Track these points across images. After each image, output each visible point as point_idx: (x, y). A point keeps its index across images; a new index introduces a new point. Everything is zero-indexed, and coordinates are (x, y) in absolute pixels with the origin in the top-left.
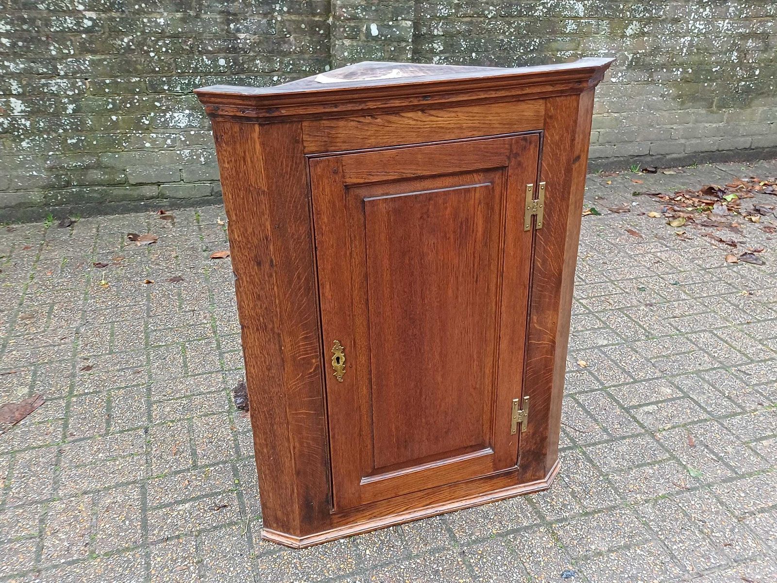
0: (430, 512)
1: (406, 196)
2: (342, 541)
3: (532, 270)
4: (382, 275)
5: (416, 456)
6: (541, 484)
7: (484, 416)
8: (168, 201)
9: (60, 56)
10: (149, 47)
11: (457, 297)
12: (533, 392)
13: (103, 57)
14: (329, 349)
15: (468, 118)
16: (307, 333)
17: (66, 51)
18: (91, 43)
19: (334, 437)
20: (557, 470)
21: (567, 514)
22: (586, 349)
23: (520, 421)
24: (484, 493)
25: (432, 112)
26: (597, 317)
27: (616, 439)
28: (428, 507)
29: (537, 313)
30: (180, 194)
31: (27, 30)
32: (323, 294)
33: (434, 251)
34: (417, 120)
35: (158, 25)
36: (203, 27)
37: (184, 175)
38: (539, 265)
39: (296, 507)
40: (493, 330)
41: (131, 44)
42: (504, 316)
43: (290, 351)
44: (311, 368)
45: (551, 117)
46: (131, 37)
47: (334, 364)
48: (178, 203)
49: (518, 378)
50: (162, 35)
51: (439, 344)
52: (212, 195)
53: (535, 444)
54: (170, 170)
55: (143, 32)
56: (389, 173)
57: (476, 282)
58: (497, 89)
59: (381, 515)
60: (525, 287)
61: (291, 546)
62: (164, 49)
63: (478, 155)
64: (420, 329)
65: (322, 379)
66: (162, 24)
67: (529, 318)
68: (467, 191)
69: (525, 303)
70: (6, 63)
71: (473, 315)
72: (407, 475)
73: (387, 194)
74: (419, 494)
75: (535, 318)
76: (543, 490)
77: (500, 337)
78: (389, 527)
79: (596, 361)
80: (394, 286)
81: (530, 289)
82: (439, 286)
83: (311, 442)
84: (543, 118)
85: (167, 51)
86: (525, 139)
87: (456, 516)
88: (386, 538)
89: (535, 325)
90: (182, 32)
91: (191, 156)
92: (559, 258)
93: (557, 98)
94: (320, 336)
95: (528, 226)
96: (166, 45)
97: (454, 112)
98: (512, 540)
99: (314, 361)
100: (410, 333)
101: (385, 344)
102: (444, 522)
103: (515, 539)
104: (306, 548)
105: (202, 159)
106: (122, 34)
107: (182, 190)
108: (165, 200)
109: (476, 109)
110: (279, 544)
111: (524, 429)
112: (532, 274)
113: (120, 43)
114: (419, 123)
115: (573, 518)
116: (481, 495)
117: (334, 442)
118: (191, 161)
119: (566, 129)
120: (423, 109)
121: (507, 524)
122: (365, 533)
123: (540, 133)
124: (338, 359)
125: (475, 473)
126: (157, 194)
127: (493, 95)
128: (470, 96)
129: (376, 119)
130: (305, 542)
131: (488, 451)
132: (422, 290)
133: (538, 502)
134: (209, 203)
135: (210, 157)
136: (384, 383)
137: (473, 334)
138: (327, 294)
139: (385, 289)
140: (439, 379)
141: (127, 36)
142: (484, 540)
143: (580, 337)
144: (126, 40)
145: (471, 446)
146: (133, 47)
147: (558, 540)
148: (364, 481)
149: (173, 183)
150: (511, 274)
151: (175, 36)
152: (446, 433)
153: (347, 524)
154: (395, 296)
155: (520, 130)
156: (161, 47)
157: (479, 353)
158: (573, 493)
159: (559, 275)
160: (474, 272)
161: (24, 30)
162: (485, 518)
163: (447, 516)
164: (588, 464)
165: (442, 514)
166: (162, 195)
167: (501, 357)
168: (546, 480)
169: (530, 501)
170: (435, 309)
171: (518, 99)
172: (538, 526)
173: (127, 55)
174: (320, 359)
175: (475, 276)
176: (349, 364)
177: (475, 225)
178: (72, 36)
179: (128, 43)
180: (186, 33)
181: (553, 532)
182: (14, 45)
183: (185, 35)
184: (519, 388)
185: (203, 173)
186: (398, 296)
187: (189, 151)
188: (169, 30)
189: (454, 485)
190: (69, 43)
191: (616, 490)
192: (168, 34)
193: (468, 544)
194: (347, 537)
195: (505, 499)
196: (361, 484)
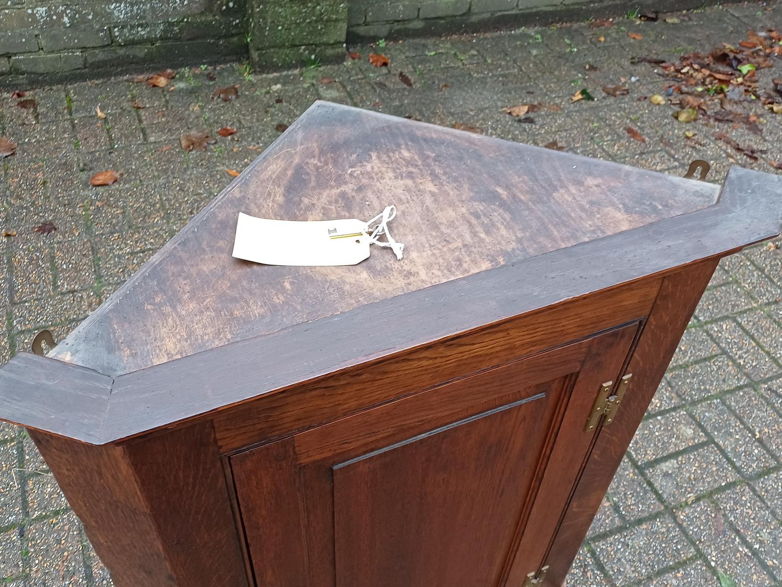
3: (584, 465)
4: (359, 533)
8: (26, 78)
11: (469, 517)
12: (555, 560)
29: (579, 499)
30: (41, 68)
33: (443, 486)
37: (43, 43)
38: (596, 457)
48: (38, 80)
51: (438, 563)
52: (85, 68)
54: (21, 36)
60: (569, 482)
64: (412, 560)
67: (566, 506)
75: (575, 505)
80: (377, 536)
81: (576, 482)
82: (445, 515)
89: (573, 510)
91: (50, 16)
105: (66, 20)
107: (44, 61)
108: (21, 77)
112: (583, 469)
118: (50, 24)
126: (8, 69)
132: (419, 527)
134: (83, 78)
135: (77, 16)
139: (362, 543)
149: (29, 54)
154: (377, 545)
166: (15, 70)
184: (537, 564)
185: (70, 39)
186: (381, 543)
187: (44, 9)
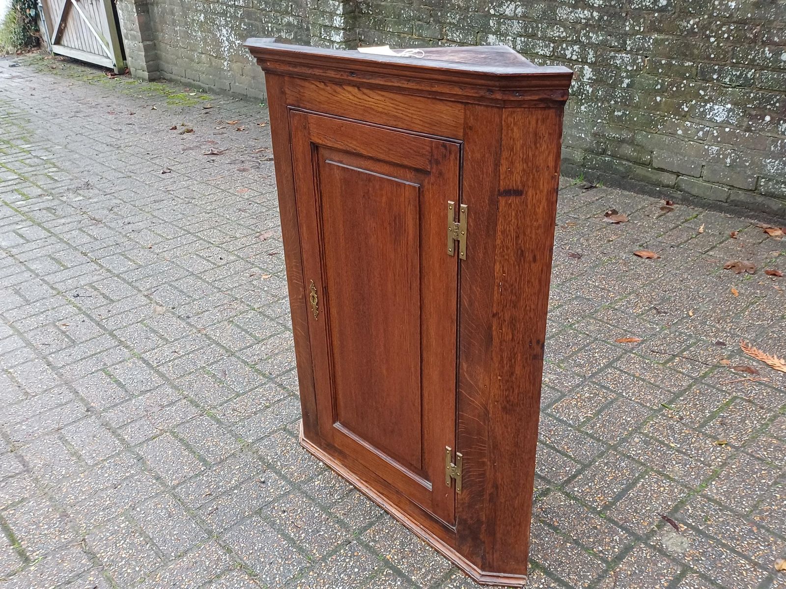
0: (379, 500)
1: (352, 170)
3: (459, 306)
4: (339, 239)
5: (370, 434)
6: (476, 572)
8: (682, 195)
9: (631, 32)
10: (712, 32)
11: (395, 295)
12: (466, 454)
13: (666, 37)
14: (309, 285)
15: (392, 105)
16: (297, 262)
17: (637, 28)
18: (660, 22)
23: (453, 476)
25: (366, 91)
28: (381, 495)
29: (467, 360)
30: (695, 191)
31: (614, 6)
33: (375, 236)
34: (355, 96)
35: (728, 8)
36: (776, 14)
37: (705, 172)
38: (466, 304)
41: (695, 26)
45: (471, 128)
46: (697, 20)
48: (690, 200)
49: (450, 425)
50: (728, 21)
51: (383, 335)
52: (726, 202)
53: (471, 519)
54: (693, 162)
55: (711, 16)
56: (337, 141)
58: (409, 79)
60: (452, 321)
61: (299, 439)
62: (726, 36)
63: (402, 149)
64: (368, 309)
66: (733, 7)
67: (458, 360)
68: (398, 184)
69: (453, 340)
70: (591, 35)
73: (341, 162)
74: (375, 476)
75: (464, 365)
76: (474, 580)
78: (351, 484)
80: (348, 254)
81: (458, 328)
82: (380, 274)
83: (304, 360)
84: (463, 126)
85: (728, 38)
86: (444, 146)
88: (339, 487)
89: (465, 374)
90: (751, 18)
91: (718, 154)
93: (477, 106)
95: (450, 249)
96: (729, 31)
97: (383, 96)
98: (385, 573)
99: (301, 289)
100: (361, 308)
102: (380, 517)
103: (388, 575)
104: (303, 448)
105: (728, 160)
106: (690, 16)
107: (698, 187)
108: (679, 192)
109: (399, 98)
111: (459, 490)
113: (685, 24)
114: (356, 99)
116: (422, 526)
118: (717, 160)
119: (488, 148)
120: (359, 86)
121: (405, 564)
122: (337, 473)
123: (460, 144)
124: (313, 298)
126: (673, 184)
127: (405, 85)
128: (385, 81)
129: (327, 86)
130: (304, 444)
131: (428, 485)
132: (368, 271)
134: (721, 209)
135: (738, 160)
140: (385, 372)
141: (694, 18)
142: (373, 552)
144: (691, 22)
146: (696, 30)
148: (338, 426)
149: (692, 178)
151: (743, 22)
152: (392, 432)
155: (440, 133)
156: (724, 32)
160: (408, 275)
161: (611, 6)
163: (388, 517)
165: (387, 512)
166: (677, 186)
168: (484, 573)
169: (450, 574)
170: (378, 296)
171: (435, 97)
173: (688, 38)
174: (304, 291)
176: (320, 308)
177: (406, 225)
178: (646, 14)
179: (692, 28)
180: (755, 19)
182: (601, 18)
183: (753, 22)
184: (452, 437)
185: (725, 176)
186: (350, 265)
187: (717, 148)
188: (738, 15)
190: (642, 20)
192: (735, 19)
193: (361, 543)
194: (326, 464)
195: (438, 552)
196: (334, 425)
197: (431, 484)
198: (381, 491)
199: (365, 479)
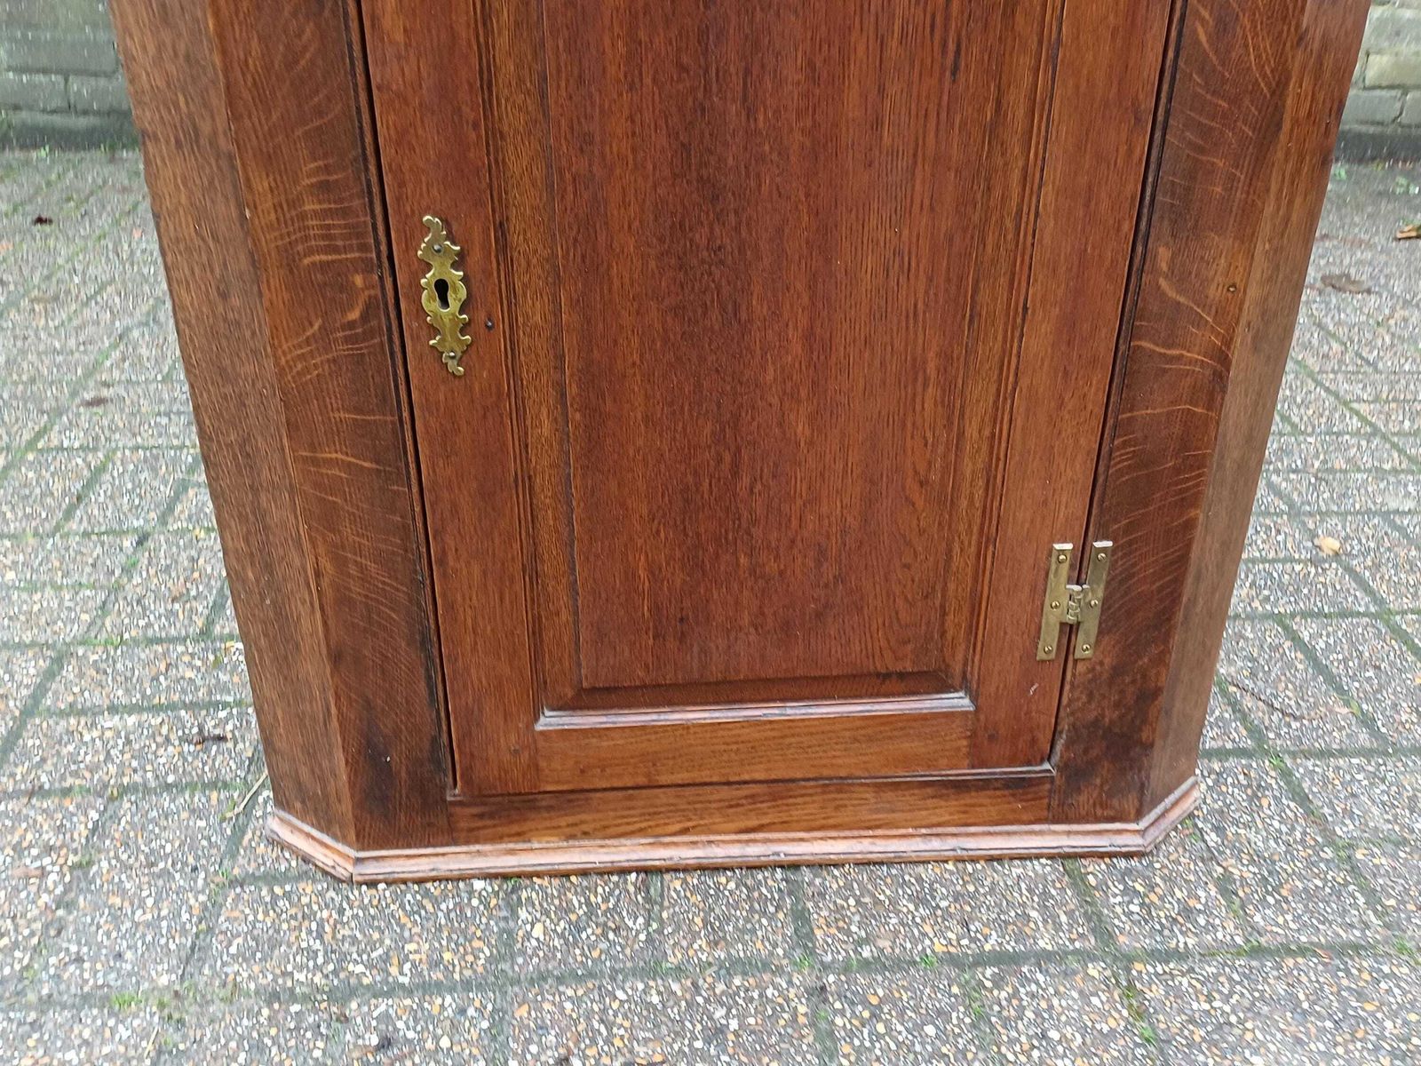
0: (754, 851)
2: (478, 885)
3: (1171, 54)
5: (715, 673)
6: (1125, 837)
7: (952, 586)
11: (877, 124)
12: (1128, 529)
14: (410, 244)
16: (327, 169)
19: (442, 561)
20: (1187, 805)
21: (1191, 942)
22: (1347, 513)
23: (1071, 619)
24: (934, 827)
26: (1394, 446)
27: (1399, 751)
28: (752, 836)
29: (1174, 236)
32: (373, 18)
38: (1203, 38)
39: (340, 758)
40: (1004, 281)
42: (1048, 226)
43: (270, 227)
44: (351, 308)
47: (430, 302)
49: (1077, 472)
51: (806, 300)
53: (1117, 705)
57: (954, 72)
59: (606, 832)
60: (1138, 120)
61: (332, 871)
64: (737, 229)
65: (392, 354)
67: (1140, 249)
69: (1133, 187)
71: (932, 208)
72: (685, 727)
74: (725, 792)
75: (1163, 255)
76: (1128, 856)
77: (1025, 309)
78: (624, 872)
79: (1372, 545)
80: (642, 35)
81: (1158, 135)
82: (811, 65)
83: (372, 566)
87: (833, 881)
88: (605, 900)
89: (1163, 282)
92: (1284, 19)
94: (376, 189)
98: (988, 984)
99: (359, 280)
100: (701, 237)
101: (609, 267)
102: (794, 889)
103: (998, 982)
104: (372, 884)
110: (306, 859)
111: (1084, 648)
112: (1167, 74)
115: (1208, 954)
116: (924, 831)
117: (444, 575)
121: (986, 931)
122: (553, 874)
124: (442, 287)
125: (906, 761)
130: (371, 869)
131: (958, 701)
132: (747, 72)
133: (1103, 886)
136: (609, 405)
137: (930, 280)
138: (387, 23)
139: (607, 41)
140: (802, 429)
142: (901, 964)
143: (1335, 484)
145: (902, 676)
147: (1140, 1014)
148: (549, 721)
150: (1089, 57)
152: (819, 615)
153: (499, 838)
154: (648, 81)
157: (946, 357)
158: (1225, 885)
159: (1273, 94)
160: (946, 27)
162: (919, 900)
163: (807, 874)
164: (1292, 805)
165: (794, 866)
167: (1024, 382)
168: (1142, 825)
169: (1078, 881)
170: (793, 159)
172: (1086, 956)
174: (381, 278)
175: (951, 47)
176: (481, 316)
181: (1131, 986)
184: (1079, 506)
186: (654, 80)
189: (836, 786)
191: (1372, 897)
193: (846, 969)
194: (494, 876)
195: (999, 859)
196: (539, 727)
197: (961, 694)
198: (754, 823)
199: (677, 827)
